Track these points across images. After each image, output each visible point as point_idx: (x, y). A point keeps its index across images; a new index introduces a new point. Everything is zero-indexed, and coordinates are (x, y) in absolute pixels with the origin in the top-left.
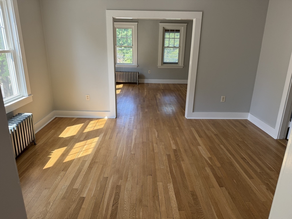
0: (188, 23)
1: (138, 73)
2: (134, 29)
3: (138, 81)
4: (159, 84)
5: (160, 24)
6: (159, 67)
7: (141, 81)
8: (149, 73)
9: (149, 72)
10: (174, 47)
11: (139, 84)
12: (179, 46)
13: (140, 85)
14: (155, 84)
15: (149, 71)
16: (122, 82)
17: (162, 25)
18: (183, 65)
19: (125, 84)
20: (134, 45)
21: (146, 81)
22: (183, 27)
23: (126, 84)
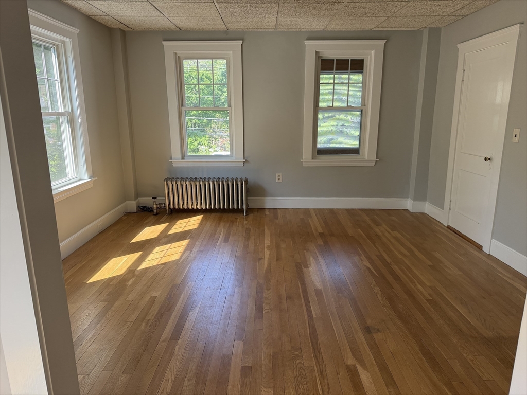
0: (387, 39)
1: (246, 181)
2: (231, 59)
3: (247, 205)
4: (307, 212)
5: (307, 43)
6: (305, 165)
7: (255, 203)
8: (277, 180)
9: (277, 178)
10: (350, 108)
11: (250, 211)
12: (363, 105)
13: (251, 216)
14: (296, 211)
15: (277, 175)
16: (199, 207)
17: (312, 46)
18: (374, 158)
19: (208, 215)
20: (233, 105)
21: (270, 203)
22: (373, 52)
23: (213, 215)
